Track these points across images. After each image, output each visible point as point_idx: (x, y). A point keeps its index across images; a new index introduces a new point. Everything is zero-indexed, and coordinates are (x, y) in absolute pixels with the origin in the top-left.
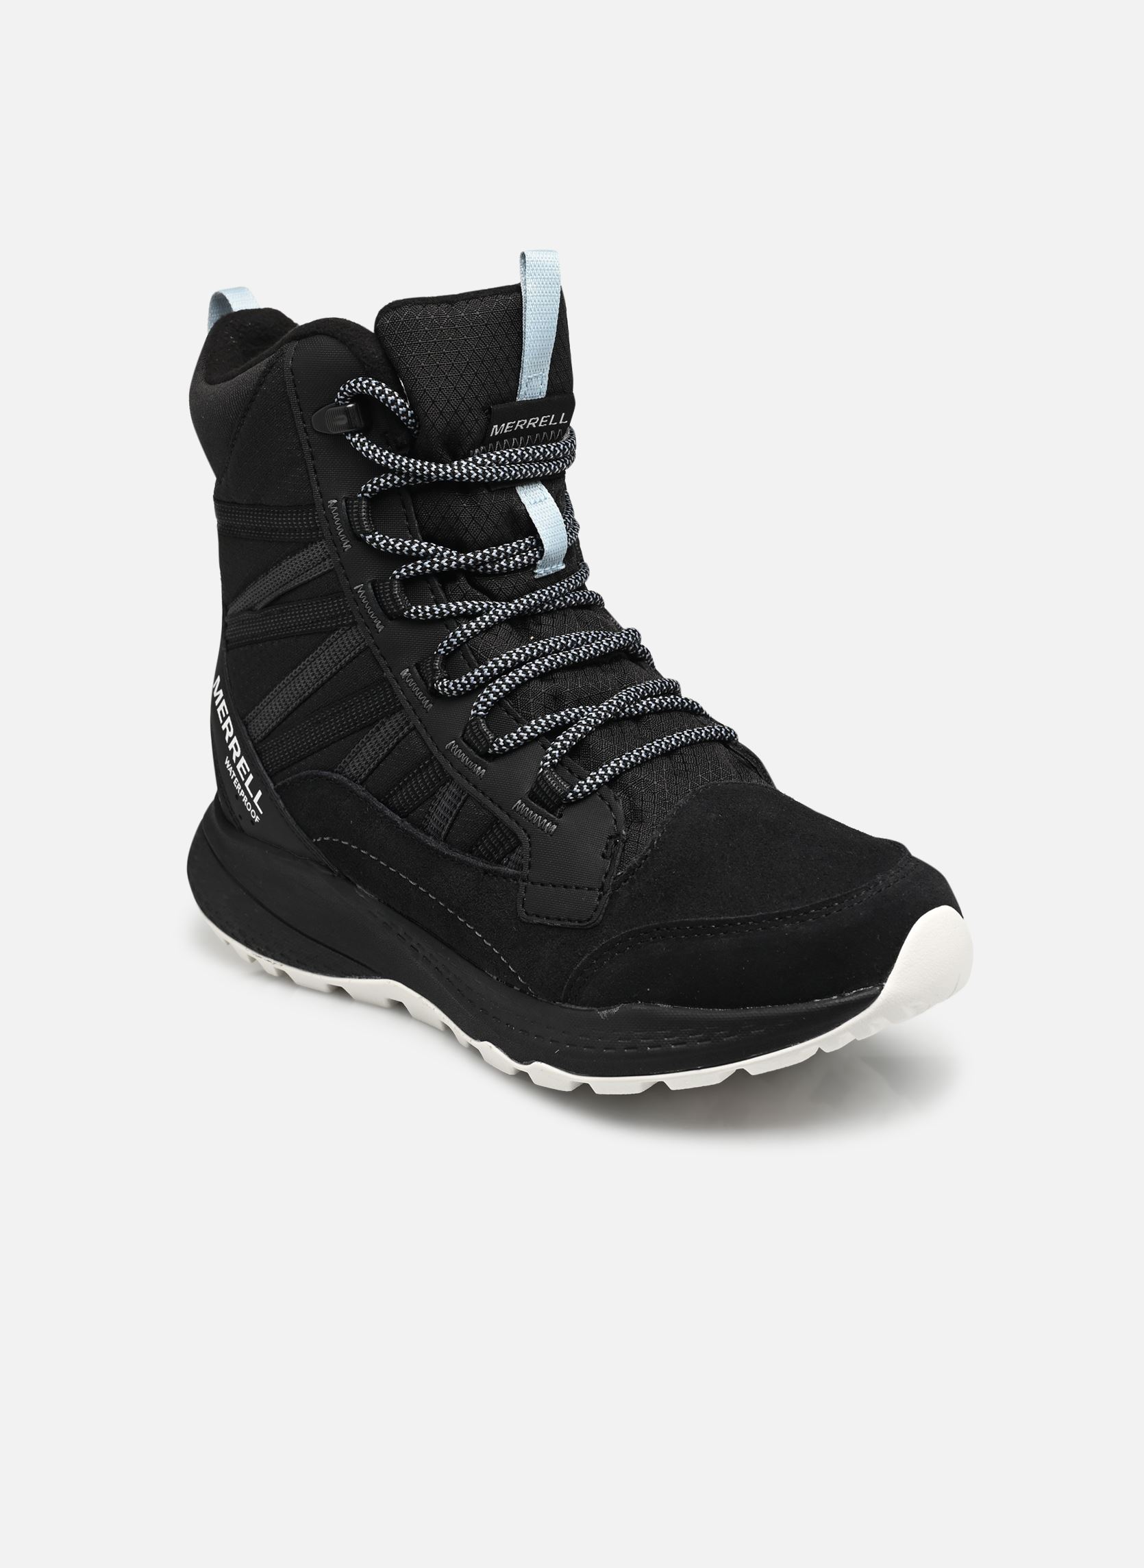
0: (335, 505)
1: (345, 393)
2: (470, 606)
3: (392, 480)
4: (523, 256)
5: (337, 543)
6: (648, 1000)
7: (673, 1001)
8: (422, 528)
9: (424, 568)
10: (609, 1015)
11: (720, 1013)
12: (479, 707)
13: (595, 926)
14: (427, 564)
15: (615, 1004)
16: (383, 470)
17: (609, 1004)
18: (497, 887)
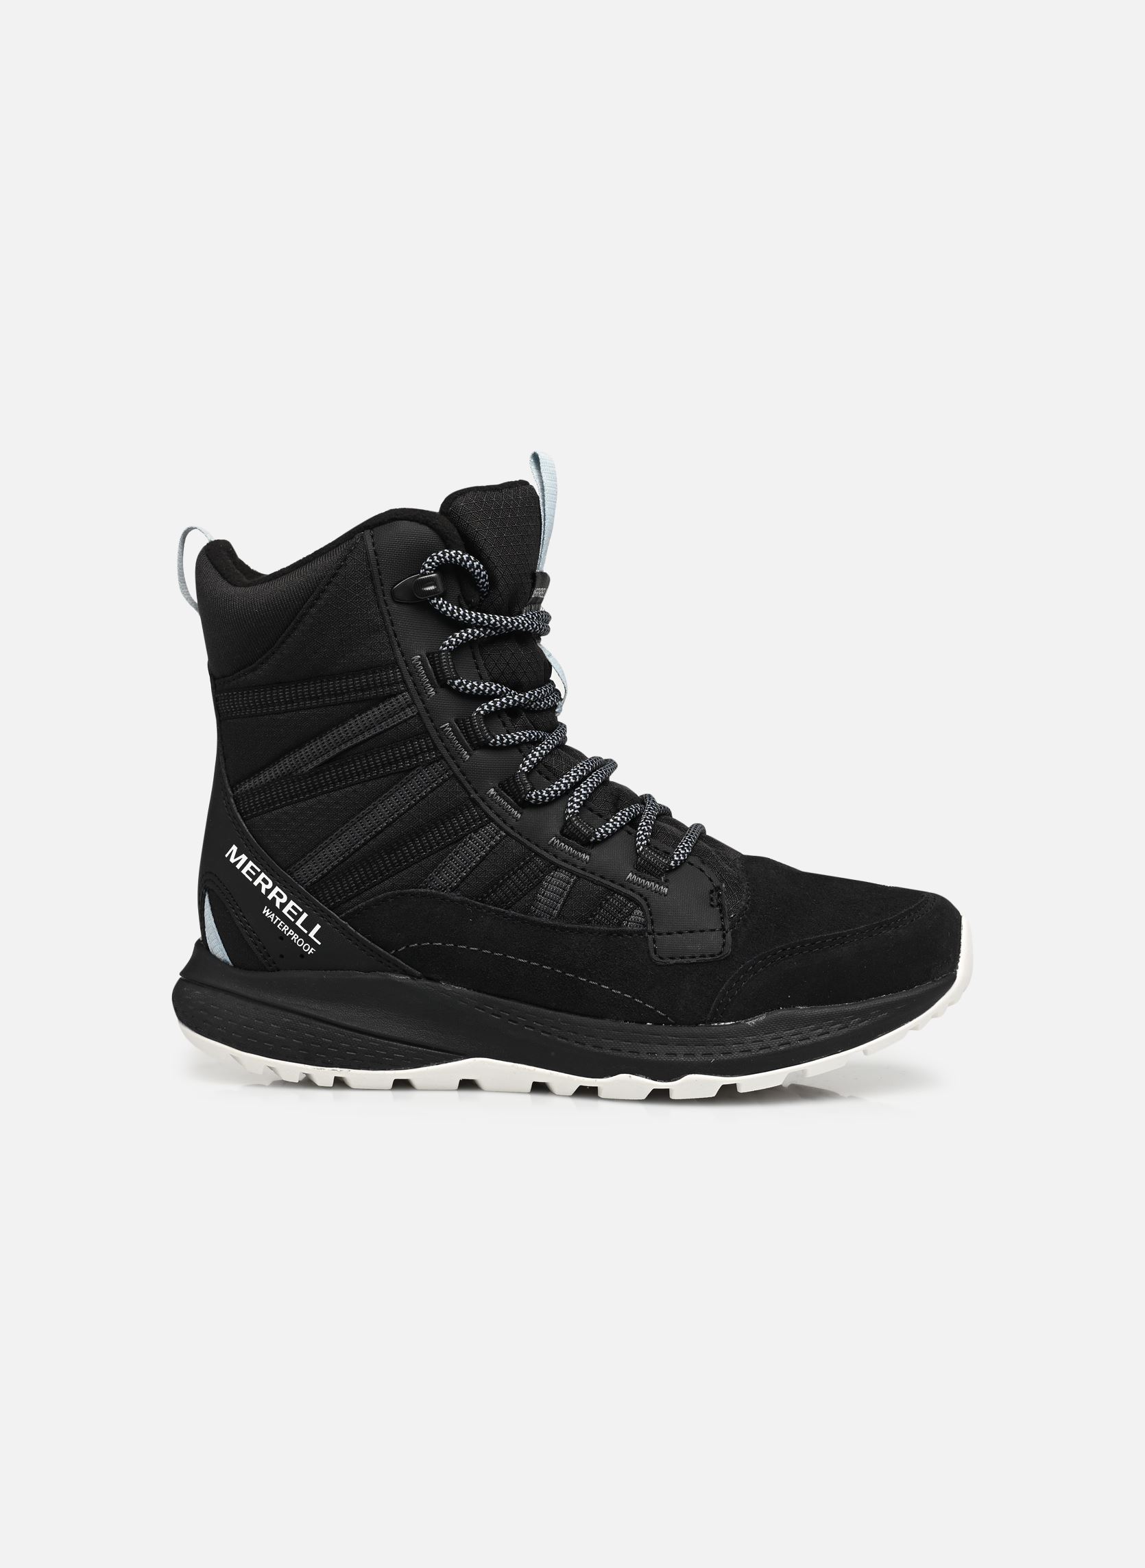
0: (419, 660)
1: (433, 563)
2: (517, 738)
3: (473, 633)
4: (535, 457)
5: (421, 693)
6: (788, 1004)
7: (810, 1002)
8: (490, 674)
9: (502, 704)
10: (757, 1022)
11: (848, 1007)
12: (574, 804)
13: (726, 958)
14: (504, 700)
15: (760, 1013)
16: (465, 625)
17: (752, 1016)
18: (625, 943)
